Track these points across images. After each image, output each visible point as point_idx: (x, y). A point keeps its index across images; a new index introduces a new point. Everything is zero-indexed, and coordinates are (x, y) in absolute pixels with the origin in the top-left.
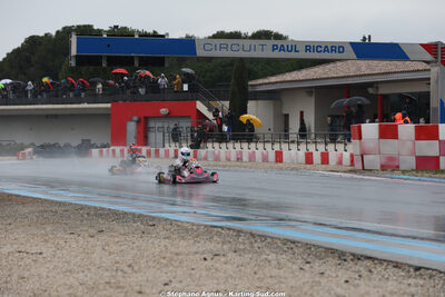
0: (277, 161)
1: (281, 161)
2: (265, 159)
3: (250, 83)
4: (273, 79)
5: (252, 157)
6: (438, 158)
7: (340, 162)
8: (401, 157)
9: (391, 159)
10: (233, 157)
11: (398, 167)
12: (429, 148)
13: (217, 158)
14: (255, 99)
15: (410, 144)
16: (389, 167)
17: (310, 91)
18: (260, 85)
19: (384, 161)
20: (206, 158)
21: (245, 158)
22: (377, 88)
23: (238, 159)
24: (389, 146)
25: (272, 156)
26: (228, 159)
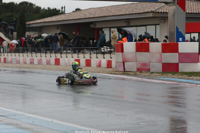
0: (56, 64)
1: (59, 64)
2: (48, 63)
3: (27, 23)
4: (39, 21)
5: (40, 62)
6: (177, 64)
7: (99, 65)
8: (151, 64)
9: (144, 64)
10: (28, 61)
11: (149, 70)
12: (172, 58)
13: (18, 62)
14: (29, 31)
15: (158, 56)
16: (143, 69)
17: (57, 27)
18: (32, 24)
19: (139, 66)
20: (11, 62)
21: (36, 62)
22: (95, 25)
23: (31, 63)
24: (143, 57)
25: (53, 61)
26: (25, 63)
